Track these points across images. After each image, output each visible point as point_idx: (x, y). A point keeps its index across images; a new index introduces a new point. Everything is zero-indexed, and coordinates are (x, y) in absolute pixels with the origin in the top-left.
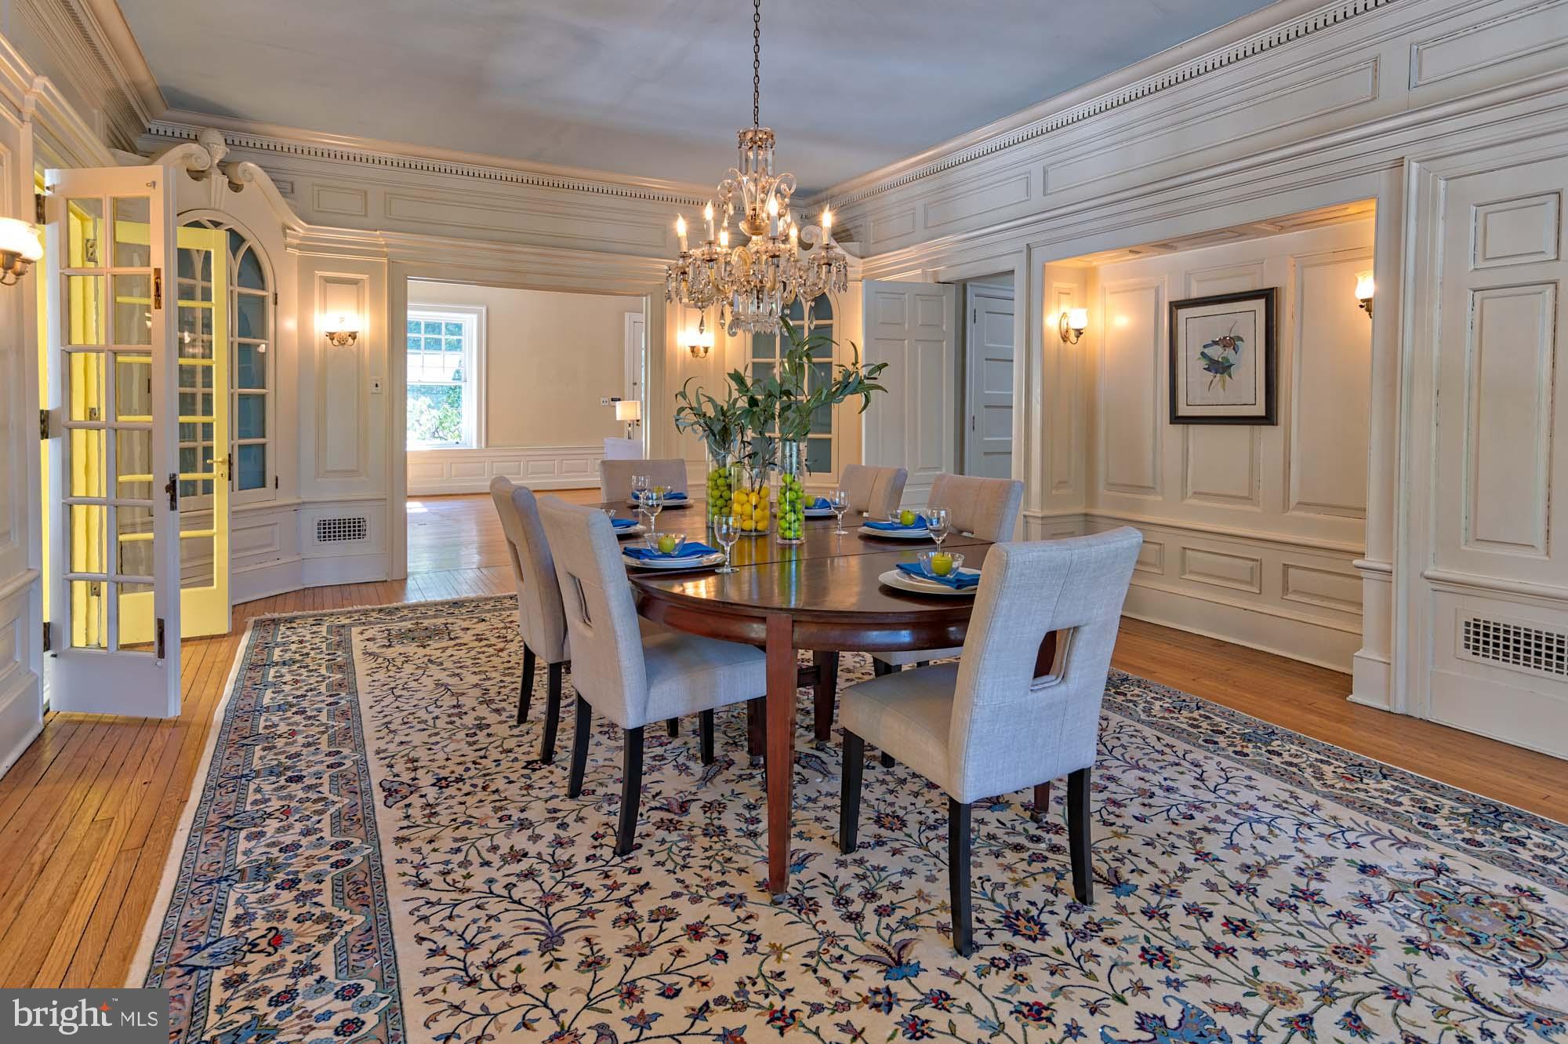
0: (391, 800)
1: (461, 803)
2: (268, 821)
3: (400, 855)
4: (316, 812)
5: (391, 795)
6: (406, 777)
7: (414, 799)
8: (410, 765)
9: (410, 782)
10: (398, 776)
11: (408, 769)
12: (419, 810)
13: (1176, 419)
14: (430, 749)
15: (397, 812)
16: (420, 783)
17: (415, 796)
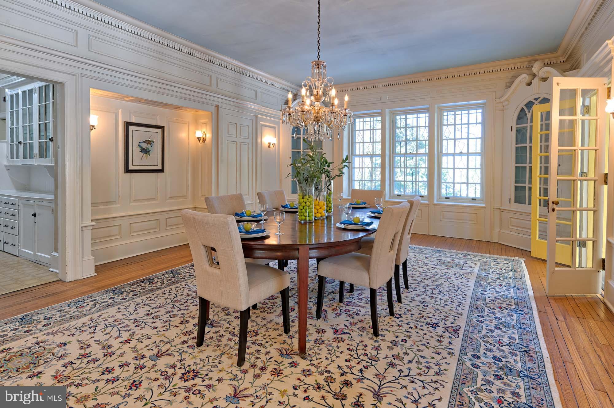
0: (458, 328)
1: (434, 316)
2: (508, 342)
3: (463, 311)
4: (488, 337)
5: (457, 330)
6: (447, 335)
7: (449, 324)
8: (442, 339)
9: (447, 332)
10: (450, 337)
11: (444, 338)
12: (449, 320)
13: (128, 171)
14: (428, 343)
15: (457, 323)
16: (443, 330)
17: (448, 325)
